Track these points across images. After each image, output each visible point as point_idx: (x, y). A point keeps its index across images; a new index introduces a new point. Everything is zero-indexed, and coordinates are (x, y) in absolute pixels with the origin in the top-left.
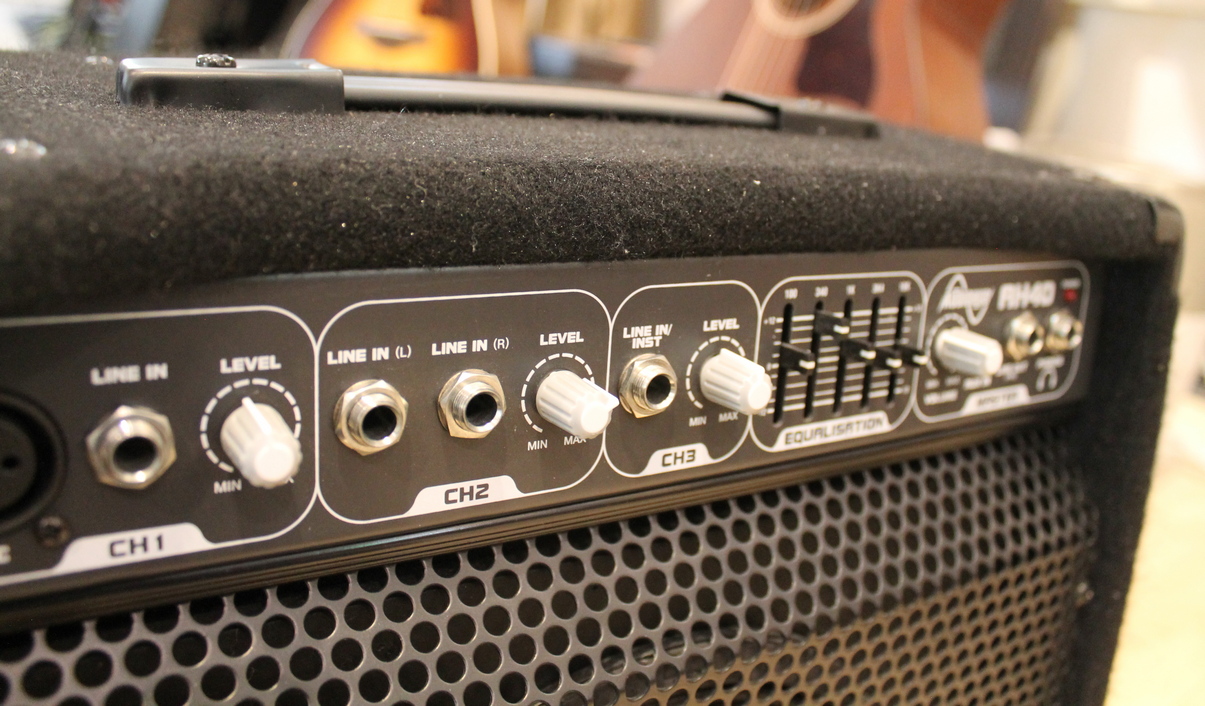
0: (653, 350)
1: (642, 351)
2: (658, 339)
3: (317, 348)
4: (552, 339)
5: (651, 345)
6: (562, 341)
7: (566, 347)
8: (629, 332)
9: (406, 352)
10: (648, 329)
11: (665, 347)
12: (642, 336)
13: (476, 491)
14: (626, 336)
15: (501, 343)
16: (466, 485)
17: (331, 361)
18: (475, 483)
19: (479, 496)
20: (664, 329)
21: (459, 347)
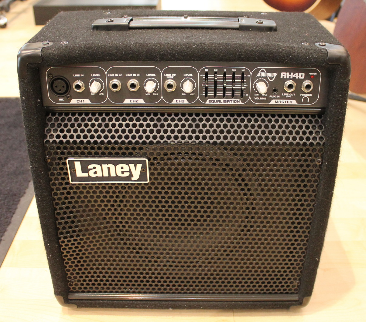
0: (172, 79)
1: (169, 79)
2: (173, 77)
3: (106, 74)
4: (149, 75)
5: (171, 78)
6: (151, 76)
7: (152, 77)
8: (166, 75)
9: (121, 75)
10: (170, 75)
11: (174, 79)
12: (168, 76)
13: (136, 101)
14: (165, 76)
15: (139, 75)
16: (134, 100)
17: (108, 76)
18: (136, 99)
19: (136, 102)
20: (174, 75)
21: (131, 75)
